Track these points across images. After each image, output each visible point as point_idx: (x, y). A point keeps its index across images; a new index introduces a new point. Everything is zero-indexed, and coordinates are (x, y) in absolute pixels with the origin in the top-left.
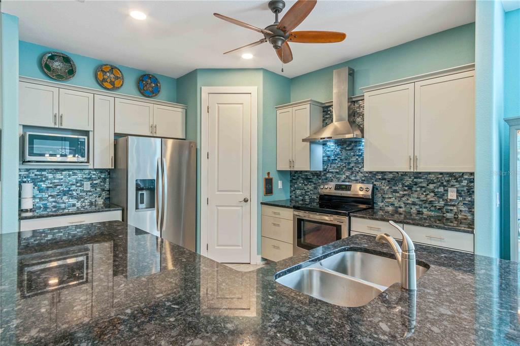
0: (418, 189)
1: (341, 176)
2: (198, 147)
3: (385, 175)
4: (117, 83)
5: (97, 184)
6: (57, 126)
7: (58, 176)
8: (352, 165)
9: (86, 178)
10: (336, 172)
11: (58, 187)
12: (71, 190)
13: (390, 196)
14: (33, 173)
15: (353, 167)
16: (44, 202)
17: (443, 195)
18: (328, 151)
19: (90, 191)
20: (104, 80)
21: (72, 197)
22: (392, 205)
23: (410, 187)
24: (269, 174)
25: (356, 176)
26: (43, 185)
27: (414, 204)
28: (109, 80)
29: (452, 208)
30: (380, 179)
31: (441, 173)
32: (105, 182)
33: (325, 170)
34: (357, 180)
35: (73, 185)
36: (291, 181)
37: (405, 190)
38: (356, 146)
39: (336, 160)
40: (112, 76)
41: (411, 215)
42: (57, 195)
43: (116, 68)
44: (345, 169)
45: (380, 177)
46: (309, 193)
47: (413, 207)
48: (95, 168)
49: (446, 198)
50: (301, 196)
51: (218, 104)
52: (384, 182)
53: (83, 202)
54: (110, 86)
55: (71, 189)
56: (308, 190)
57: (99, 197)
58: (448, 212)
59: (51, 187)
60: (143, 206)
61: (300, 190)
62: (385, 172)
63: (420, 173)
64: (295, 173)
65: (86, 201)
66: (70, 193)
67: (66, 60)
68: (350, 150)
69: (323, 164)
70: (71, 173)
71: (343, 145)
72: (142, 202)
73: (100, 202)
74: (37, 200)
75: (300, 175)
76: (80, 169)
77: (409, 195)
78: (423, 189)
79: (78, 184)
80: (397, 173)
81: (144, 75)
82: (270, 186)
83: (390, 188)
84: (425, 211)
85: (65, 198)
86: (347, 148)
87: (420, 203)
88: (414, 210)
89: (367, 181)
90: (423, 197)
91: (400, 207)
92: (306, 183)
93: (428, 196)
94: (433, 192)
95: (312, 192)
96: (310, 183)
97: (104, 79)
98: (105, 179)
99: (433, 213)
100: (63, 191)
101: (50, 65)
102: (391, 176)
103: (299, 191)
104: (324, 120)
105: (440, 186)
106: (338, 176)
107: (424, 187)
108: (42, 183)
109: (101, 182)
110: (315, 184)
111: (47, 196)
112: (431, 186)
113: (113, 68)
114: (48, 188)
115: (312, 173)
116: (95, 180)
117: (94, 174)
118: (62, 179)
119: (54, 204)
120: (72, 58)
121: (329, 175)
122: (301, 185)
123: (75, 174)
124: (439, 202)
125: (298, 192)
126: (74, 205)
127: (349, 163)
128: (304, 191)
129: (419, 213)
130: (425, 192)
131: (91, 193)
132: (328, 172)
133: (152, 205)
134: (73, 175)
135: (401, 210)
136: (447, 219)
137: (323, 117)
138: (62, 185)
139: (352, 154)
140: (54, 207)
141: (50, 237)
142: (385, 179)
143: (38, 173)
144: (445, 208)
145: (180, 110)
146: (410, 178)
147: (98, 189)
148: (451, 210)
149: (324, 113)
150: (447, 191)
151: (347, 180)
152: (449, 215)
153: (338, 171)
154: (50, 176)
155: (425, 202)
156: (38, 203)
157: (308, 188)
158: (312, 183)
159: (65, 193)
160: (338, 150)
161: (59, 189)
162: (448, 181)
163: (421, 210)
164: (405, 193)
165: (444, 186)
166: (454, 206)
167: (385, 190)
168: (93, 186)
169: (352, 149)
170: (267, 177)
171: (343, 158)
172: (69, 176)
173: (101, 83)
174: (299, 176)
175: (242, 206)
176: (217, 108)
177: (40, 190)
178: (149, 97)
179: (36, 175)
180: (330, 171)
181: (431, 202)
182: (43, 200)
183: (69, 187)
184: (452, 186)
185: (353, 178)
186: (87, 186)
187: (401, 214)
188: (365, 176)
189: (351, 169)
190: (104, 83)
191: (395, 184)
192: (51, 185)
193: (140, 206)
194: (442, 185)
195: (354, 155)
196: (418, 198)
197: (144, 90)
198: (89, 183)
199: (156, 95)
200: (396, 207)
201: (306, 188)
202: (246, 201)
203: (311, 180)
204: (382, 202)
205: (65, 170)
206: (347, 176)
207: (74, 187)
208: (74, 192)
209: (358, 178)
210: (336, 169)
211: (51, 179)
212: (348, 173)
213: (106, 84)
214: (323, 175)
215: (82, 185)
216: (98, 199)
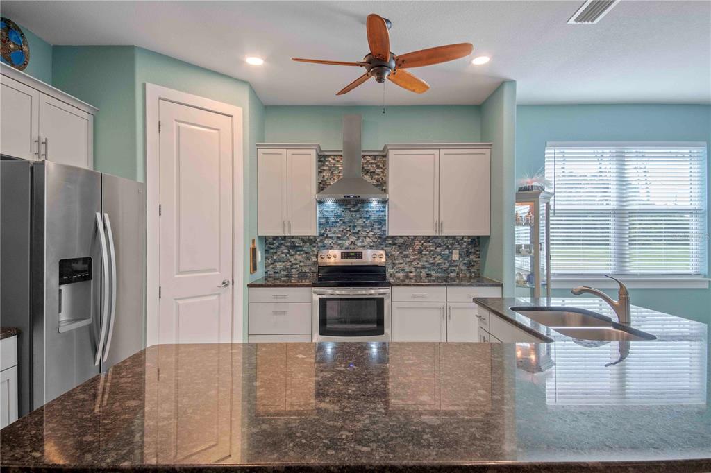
0: (428, 253)
1: (344, 242)
3: (395, 239)
8: (358, 229)
10: (338, 238)
13: (401, 261)
15: (359, 231)
17: (448, 257)
18: (327, 211)
22: (403, 270)
23: (420, 252)
24: (254, 241)
25: (363, 242)
27: (424, 267)
29: (455, 268)
30: (390, 244)
31: (447, 237)
34: (364, 246)
36: (266, 250)
37: (415, 255)
38: (363, 207)
39: (337, 222)
41: (421, 279)
44: (349, 233)
45: (390, 242)
46: (296, 266)
47: (422, 270)
49: (450, 259)
50: (283, 270)
51: (177, 121)
52: (394, 246)
56: (296, 262)
58: (451, 272)
61: (283, 262)
62: (396, 236)
63: (429, 237)
64: (274, 240)
68: (355, 211)
69: (319, 227)
71: (346, 205)
75: (283, 242)
77: (419, 259)
78: (432, 253)
80: (408, 237)
82: (255, 259)
83: (401, 253)
84: (433, 273)
86: (352, 209)
87: (429, 266)
88: (423, 274)
89: (377, 246)
90: (431, 260)
91: (411, 272)
92: (293, 253)
93: (436, 259)
94: (440, 254)
95: (302, 264)
96: (298, 253)
99: (440, 275)
102: (401, 240)
103: (280, 263)
104: (320, 172)
105: (446, 249)
106: (339, 242)
107: (432, 251)
110: (307, 253)
112: (439, 249)
115: (302, 239)
121: (327, 241)
122: (284, 255)
124: (445, 264)
125: (279, 265)
127: (355, 227)
128: (289, 264)
129: (429, 276)
130: (433, 255)
132: (327, 237)
135: (411, 275)
136: (451, 279)
137: (319, 168)
139: (358, 216)
142: (395, 244)
144: (450, 268)
146: (420, 242)
148: (454, 270)
149: (320, 163)
150: (451, 253)
151: (352, 246)
152: (453, 275)
153: (340, 236)
155: (433, 264)
157: (296, 259)
158: (302, 253)
160: (340, 210)
162: (452, 244)
163: (429, 272)
164: (416, 257)
165: (449, 249)
166: (456, 266)
167: (396, 255)
169: (358, 211)
170: (253, 245)
171: (346, 220)
174: (281, 244)
175: (219, 294)
176: (175, 127)
180: (329, 236)
181: (438, 264)
184: (456, 248)
185: (359, 244)
187: (411, 279)
188: (374, 242)
189: (357, 233)
191: (406, 249)
194: (448, 248)
195: (361, 218)
196: (427, 261)
200: (407, 273)
201: (292, 259)
202: (226, 284)
203: (300, 248)
204: (393, 268)
206: (352, 242)
209: (365, 243)
210: (338, 234)
212: (353, 238)
214: (320, 242)
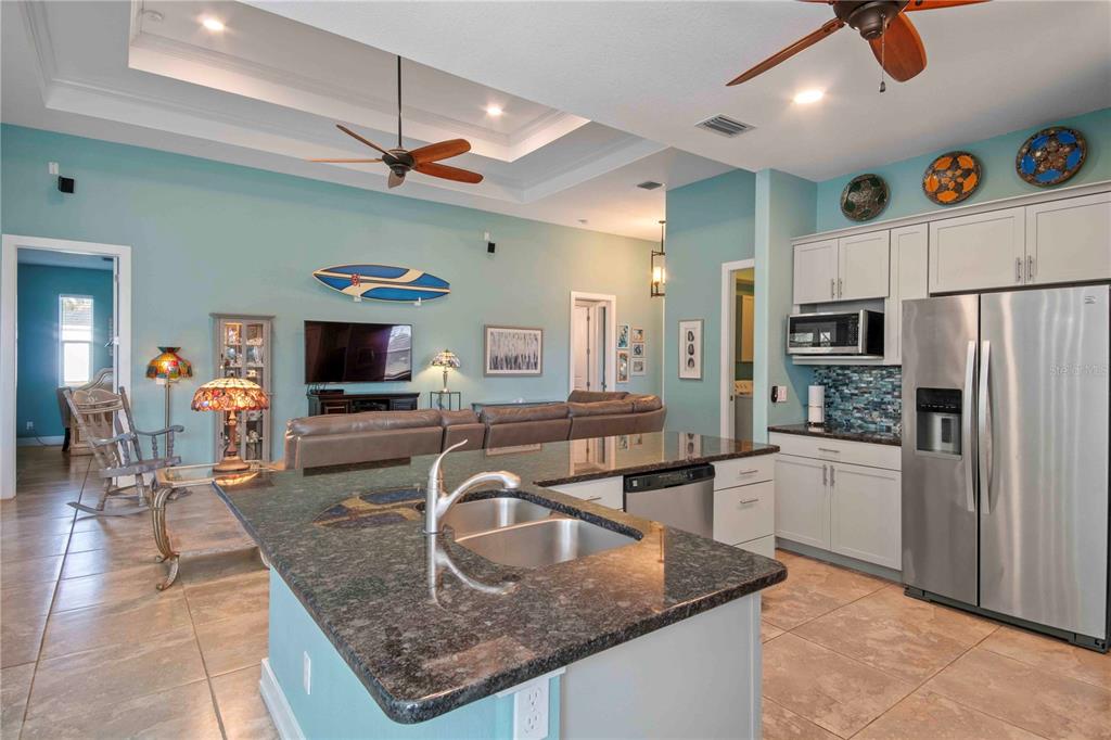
7: (867, 377)
11: (866, 395)
12: (885, 403)
14: (834, 372)
20: (942, 188)
21: (886, 415)
35: (888, 393)
40: (957, 173)
42: (865, 409)
43: (963, 153)
54: (952, 196)
55: (885, 400)
66: (883, 407)
70: (884, 372)
79: (896, 394)
85: (875, 414)
97: (941, 186)
100: (873, 402)
101: (854, 200)
108: (844, 387)
111: (851, 408)
113: (956, 158)
118: (871, 382)
119: (860, 422)
123: (890, 375)
126: (889, 429)
134: (888, 377)
138: (870, 393)
140: (860, 427)
143: (840, 372)
154: (855, 377)
156: (839, 417)
159: (878, 406)
161: (867, 399)
172: (882, 378)
173: (933, 197)
177: (844, 398)
178: (1055, 185)
183: (882, 396)
190: (940, 195)
192: (856, 392)
197: (1037, 172)
199: (1075, 174)
207: (888, 398)
208: (887, 407)
211: (857, 381)
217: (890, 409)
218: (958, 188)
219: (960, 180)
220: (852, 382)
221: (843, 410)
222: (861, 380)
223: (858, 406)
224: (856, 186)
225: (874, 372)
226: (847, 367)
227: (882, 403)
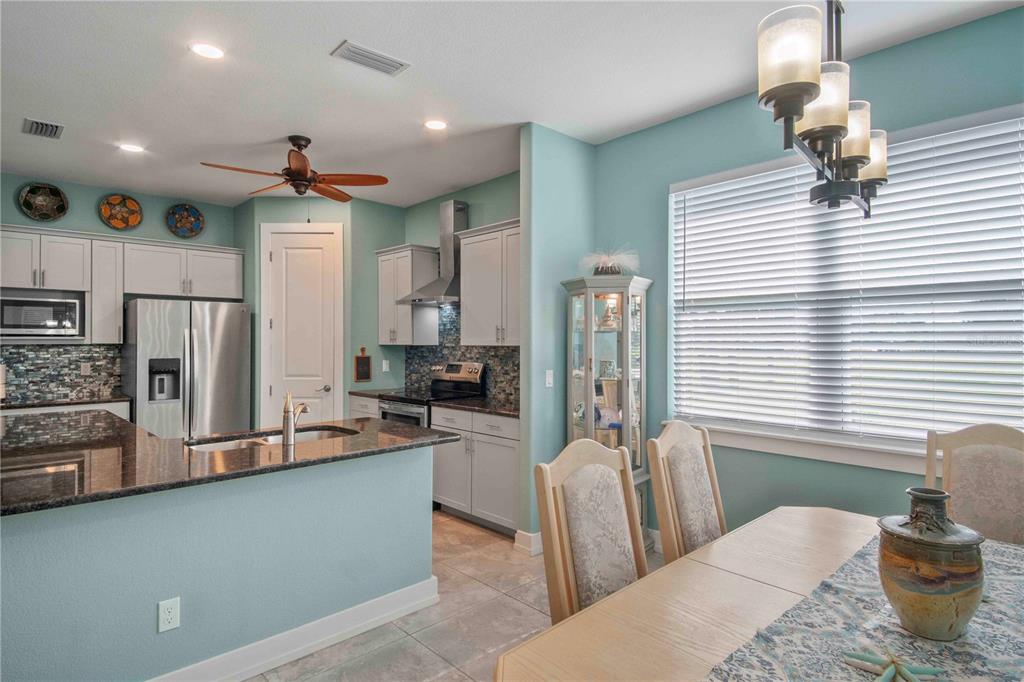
1: (457, 353)
2: (257, 312)
4: (132, 220)
5: (101, 366)
6: (37, 287)
7: (43, 354)
9: (84, 357)
11: (43, 370)
12: (61, 375)
14: (7, 350)
16: (22, 391)
18: (444, 317)
19: (90, 377)
20: (112, 217)
21: (63, 384)
24: (363, 350)
26: (22, 368)
28: (119, 216)
32: (114, 364)
33: (441, 344)
35: (65, 367)
36: (406, 360)
40: (125, 209)
42: (41, 382)
43: (129, 198)
46: (425, 378)
48: (94, 342)
51: (286, 248)
53: (80, 391)
54: (121, 225)
55: (62, 372)
56: (424, 374)
57: (104, 384)
59: (32, 370)
60: (163, 396)
61: (416, 373)
64: (411, 349)
65: (85, 391)
66: (61, 378)
67: (55, 192)
69: (439, 335)
70: (61, 350)
72: (161, 391)
73: (106, 392)
74: (13, 388)
75: (416, 351)
76: (75, 345)
79: (73, 367)
81: (177, 206)
82: (366, 368)
85: (52, 385)
95: (427, 376)
96: (425, 364)
97: (111, 215)
98: (114, 359)
100: (50, 375)
101: (32, 201)
106: (454, 353)
108: (18, 365)
109: (108, 363)
111: (27, 382)
113: (125, 199)
114: (28, 371)
115: (428, 349)
116: (98, 361)
117: (97, 352)
118: (48, 359)
119: (36, 393)
120: (64, 189)
122: (416, 366)
123: (67, 352)
126: (66, 396)
128: (419, 375)
131: (91, 380)
132: (444, 347)
133: (175, 395)
134: (65, 354)
138: (48, 367)
140: (37, 397)
141: (31, 440)
143: (13, 350)
145: (234, 256)
147: (103, 374)
153: (454, 345)
154: (31, 355)
156: (13, 392)
157: (424, 371)
158: (428, 364)
159: (52, 379)
161: (44, 373)
168: (95, 369)
170: (360, 354)
172: (59, 354)
173: (107, 221)
175: (322, 398)
176: (284, 254)
177: (18, 374)
178: (184, 237)
179: (11, 353)
182: (21, 388)
183: (59, 369)
186: (86, 368)
190: (112, 221)
192: (32, 368)
193: (158, 396)
197: (176, 227)
198: (89, 364)
199: (197, 234)
201: (422, 371)
202: (327, 389)
203: (427, 359)
205: (53, 346)
207: (66, 370)
208: (66, 378)
210: (452, 343)
211: (32, 359)
213: (114, 222)
214: (439, 352)
215: (78, 368)
216: (102, 387)
217: (67, 379)
218: (125, 220)
219: (126, 215)
220: (27, 359)
221: (17, 385)
222: (38, 358)
223: (35, 380)
224: (35, 190)
225: (51, 350)
226: (23, 346)
227: (59, 375)
